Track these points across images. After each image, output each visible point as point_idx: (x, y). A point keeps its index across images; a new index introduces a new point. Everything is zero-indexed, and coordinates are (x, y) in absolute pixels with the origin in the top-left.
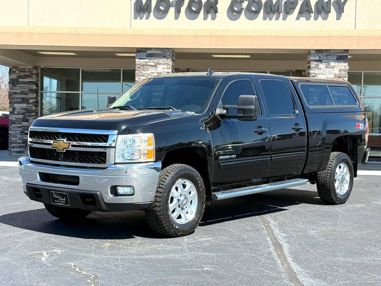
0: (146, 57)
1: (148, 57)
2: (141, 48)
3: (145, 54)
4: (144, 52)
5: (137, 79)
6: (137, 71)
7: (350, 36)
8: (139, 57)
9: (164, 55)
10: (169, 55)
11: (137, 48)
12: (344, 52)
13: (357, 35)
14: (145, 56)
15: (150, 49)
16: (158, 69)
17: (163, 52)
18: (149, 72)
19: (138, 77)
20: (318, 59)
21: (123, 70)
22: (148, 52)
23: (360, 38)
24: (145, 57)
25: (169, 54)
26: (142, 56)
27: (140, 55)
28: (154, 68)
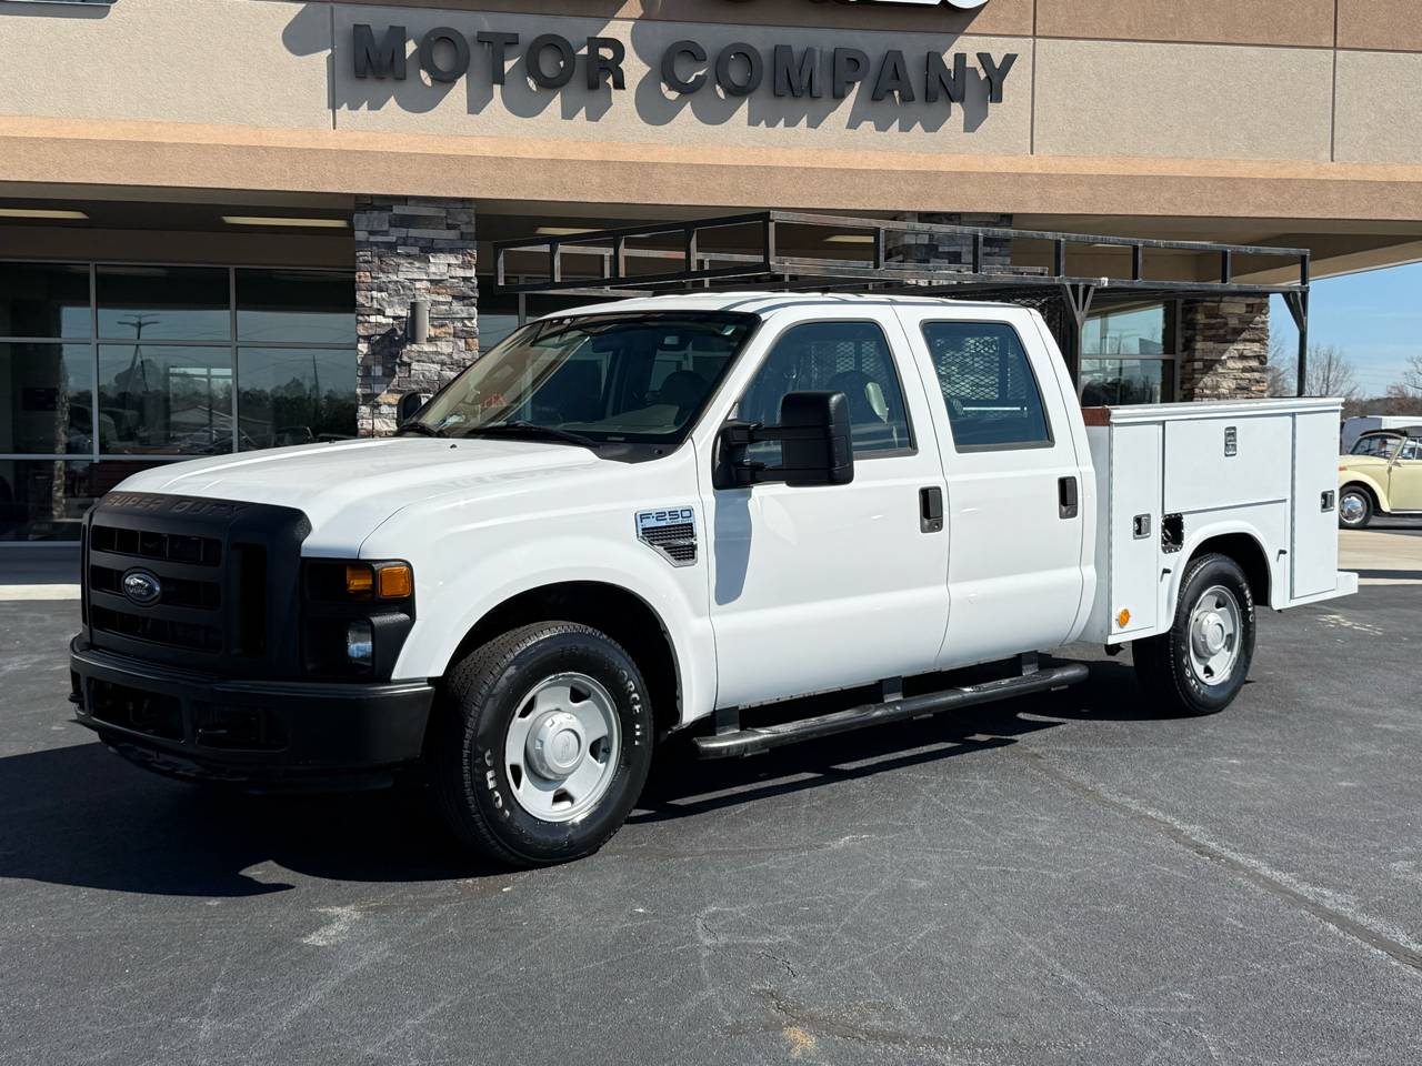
0: (391, 226)
1: (396, 227)
2: (372, 197)
3: (386, 215)
4: (381, 209)
5: (360, 298)
6: (362, 274)
7: (1020, 175)
8: (367, 226)
9: (449, 221)
10: (467, 223)
11: (357, 196)
12: (1001, 220)
13: (1037, 170)
14: (387, 225)
15: (404, 200)
16: (433, 269)
17: (448, 212)
18: (401, 277)
19: (363, 293)
20: (926, 242)
21: (236, 269)
22: (398, 210)
23: (1046, 180)
24: (385, 227)
25: (467, 220)
26: (375, 223)
27: (368, 218)
28: (417, 264)
